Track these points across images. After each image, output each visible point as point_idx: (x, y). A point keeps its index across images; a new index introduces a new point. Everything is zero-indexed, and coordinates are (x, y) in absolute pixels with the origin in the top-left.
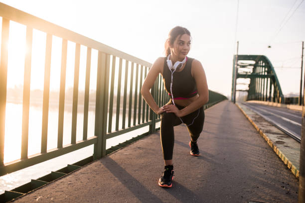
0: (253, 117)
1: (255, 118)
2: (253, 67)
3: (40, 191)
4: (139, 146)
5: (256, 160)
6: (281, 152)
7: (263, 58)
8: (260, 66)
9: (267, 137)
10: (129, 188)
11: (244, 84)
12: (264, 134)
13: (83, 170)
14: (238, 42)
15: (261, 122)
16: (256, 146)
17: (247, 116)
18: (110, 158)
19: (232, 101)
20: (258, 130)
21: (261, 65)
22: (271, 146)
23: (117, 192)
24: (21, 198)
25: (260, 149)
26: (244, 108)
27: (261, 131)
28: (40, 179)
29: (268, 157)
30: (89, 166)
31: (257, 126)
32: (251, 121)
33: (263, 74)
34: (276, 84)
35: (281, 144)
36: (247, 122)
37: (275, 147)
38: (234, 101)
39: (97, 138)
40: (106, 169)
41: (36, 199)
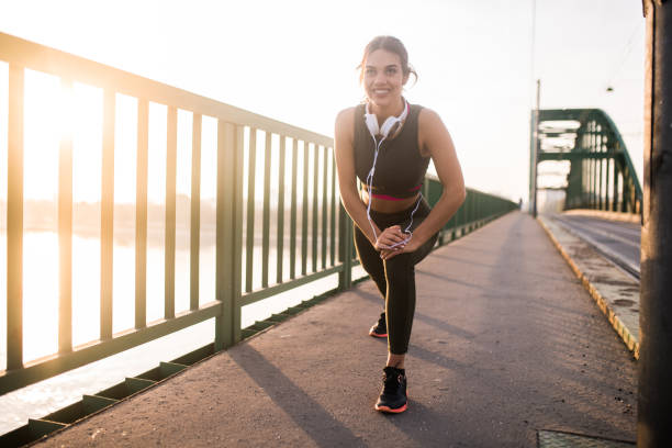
0: (571, 248)
1: (577, 249)
2: (574, 136)
3: (100, 418)
4: (313, 319)
5: (567, 342)
6: (622, 324)
7: (598, 116)
8: (592, 133)
9: (597, 292)
10: (287, 409)
11: (557, 174)
12: (591, 285)
13: (191, 372)
14: (539, 82)
15: (588, 258)
16: (573, 312)
17: (559, 246)
18: (249, 346)
19: (529, 213)
20: (579, 277)
21: (594, 130)
22: (605, 312)
23: (261, 416)
24: (60, 432)
25: (580, 318)
26: (554, 229)
27: (585, 278)
28: (101, 394)
29: (595, 336)
30: (204, 364)
31: (578, 267)
32: (567, 256)
33: (599, 150)
34: (627, 171)
35: (624, 305)
36: (557, 259)
37: (612, 314)
38: (534, 213)
39: (222, 305)
40: (241, 370)
41: (91, 434)
